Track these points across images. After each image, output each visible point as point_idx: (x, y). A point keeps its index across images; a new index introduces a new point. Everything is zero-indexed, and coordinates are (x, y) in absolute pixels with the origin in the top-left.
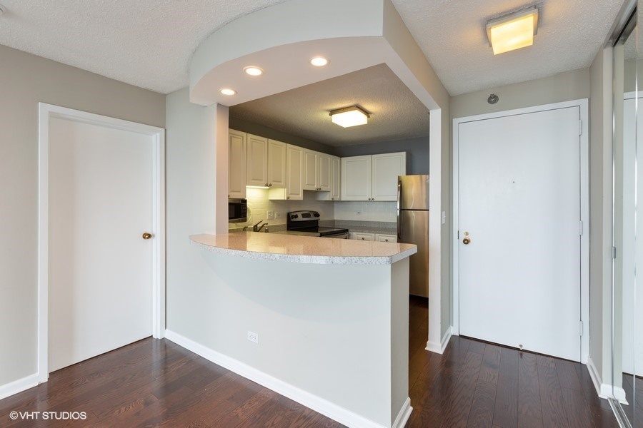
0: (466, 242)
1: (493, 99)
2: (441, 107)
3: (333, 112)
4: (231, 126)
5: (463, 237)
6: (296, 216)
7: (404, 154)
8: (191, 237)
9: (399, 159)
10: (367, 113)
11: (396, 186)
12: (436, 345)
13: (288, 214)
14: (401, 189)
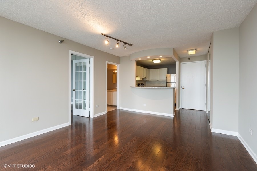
0: (183, 89)
1: (189, 59)
2: (179, 61)
3: (153, 60)
4: (137, 65)
5: (182, 88)
6: (140, 84)
7: (167, 69)
8: (131, 87)
9: (166, 70)
10: (161, 60)
11: (166, 77)
12: (177, 109)
13: (138, 84)
14: (167, 78)
